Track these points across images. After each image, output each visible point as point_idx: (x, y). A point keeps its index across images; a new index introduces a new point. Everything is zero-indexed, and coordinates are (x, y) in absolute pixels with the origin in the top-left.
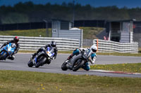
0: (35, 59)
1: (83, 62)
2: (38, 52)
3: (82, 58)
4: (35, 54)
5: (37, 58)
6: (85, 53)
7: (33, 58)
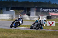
0: (14, 24)
1: (41, 25)
2: (15, 21)
3: (40, 24)
4: (14, 22)
5: (15, 24)
6: (41, 22)
7: (13, 24)
